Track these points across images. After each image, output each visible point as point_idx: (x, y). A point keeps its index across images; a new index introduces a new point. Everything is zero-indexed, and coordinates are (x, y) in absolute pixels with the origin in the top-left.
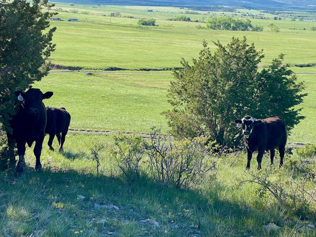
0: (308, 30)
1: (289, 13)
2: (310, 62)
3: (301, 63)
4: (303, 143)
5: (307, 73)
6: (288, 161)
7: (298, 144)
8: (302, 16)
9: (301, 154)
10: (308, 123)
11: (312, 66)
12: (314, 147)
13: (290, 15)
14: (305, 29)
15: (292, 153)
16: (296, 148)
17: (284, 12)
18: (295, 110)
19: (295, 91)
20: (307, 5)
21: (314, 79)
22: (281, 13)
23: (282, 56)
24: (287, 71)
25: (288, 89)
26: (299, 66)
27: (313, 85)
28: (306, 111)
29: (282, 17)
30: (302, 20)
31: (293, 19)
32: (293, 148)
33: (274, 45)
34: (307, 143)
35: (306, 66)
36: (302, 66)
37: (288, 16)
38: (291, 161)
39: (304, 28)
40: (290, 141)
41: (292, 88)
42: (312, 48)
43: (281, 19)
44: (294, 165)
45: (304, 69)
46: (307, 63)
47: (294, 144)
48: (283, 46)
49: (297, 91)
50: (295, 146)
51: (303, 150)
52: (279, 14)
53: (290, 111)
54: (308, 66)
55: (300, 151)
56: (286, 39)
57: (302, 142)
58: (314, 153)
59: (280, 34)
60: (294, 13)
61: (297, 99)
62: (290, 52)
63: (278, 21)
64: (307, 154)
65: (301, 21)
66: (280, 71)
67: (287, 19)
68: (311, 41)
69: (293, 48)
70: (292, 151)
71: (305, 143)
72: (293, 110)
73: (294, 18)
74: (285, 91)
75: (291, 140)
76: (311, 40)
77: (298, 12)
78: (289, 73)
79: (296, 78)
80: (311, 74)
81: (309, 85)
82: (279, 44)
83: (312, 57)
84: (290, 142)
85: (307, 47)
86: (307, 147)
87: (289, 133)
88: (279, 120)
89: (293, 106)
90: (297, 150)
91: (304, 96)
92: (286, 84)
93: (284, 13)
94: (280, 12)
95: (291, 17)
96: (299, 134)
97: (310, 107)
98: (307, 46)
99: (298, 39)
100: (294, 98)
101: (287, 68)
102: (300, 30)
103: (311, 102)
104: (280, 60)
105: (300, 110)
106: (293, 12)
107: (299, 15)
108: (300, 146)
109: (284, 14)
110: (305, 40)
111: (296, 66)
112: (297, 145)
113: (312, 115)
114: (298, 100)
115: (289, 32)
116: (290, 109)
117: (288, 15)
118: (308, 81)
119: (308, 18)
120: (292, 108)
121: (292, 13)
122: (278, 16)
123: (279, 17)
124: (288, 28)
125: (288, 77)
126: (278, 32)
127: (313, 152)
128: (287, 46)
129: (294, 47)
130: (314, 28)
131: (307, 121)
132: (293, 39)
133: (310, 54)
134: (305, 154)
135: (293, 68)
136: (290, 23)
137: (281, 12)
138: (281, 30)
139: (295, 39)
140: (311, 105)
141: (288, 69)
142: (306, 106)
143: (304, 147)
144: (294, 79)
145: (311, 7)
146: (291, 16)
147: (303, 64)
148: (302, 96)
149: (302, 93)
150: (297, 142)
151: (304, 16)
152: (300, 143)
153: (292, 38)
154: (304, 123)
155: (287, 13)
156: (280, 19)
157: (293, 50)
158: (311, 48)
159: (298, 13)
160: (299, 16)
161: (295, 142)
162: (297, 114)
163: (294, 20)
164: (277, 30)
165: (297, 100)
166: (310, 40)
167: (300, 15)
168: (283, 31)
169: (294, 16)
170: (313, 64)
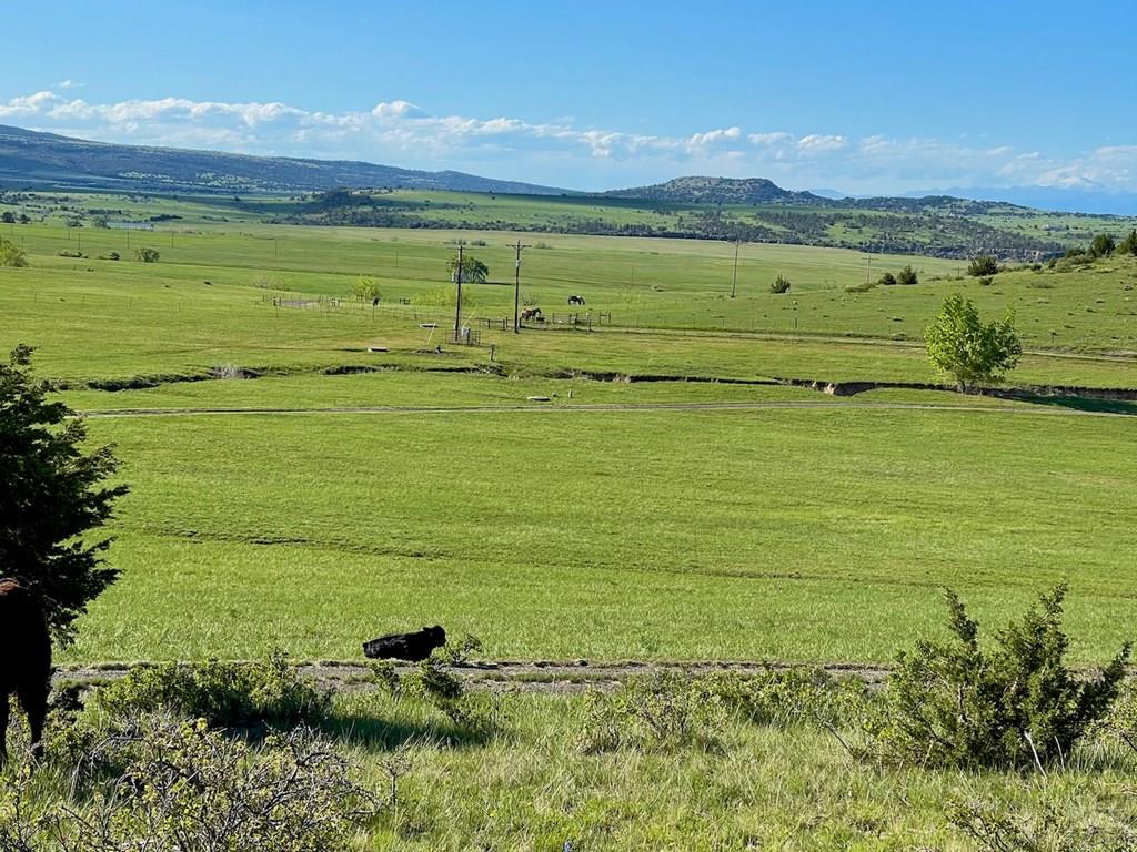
0: (129, 260)
1: (56, 201)
2: (141, 372)
3: (110, 378)
4: (122, 663)
5: (133, 412)
6: (62, 737)
7: (106, 668)
8: (102, 212)
9: (115, 707)
10: (144, 589)
11: (149, 386)
12: (161, 676)
13: (59, 207)
14: (116, 257)
15: (80, 707)
16: (98, 685)
17: (37, 194)
18: (85, 548)
19: (82, 479)
20: (119, 171)
21: (157, 431)
22: (26, 198)
23: (23, 354)
24: (46, 407)
25: (57, 472)
26: (102, 387)
27: (154, 455)
28: (134, 547)
29: (33, 211)
30: (103, 224)
31: (71, 220)
32: (88, 684)
33: (10, 314)
34: (136, 662)
35: (127, 388)
36: (113, 387)
37: (52, 210)
38: (70, 738)
39: (114, 254)
40: (76, 660)
41: (71, 468)
42: (146, 324)
43: (29, 219)
44: (82, 749)
45: (121, 398)
46: (130, 376)
47: (91, 672)
48: (41, 316)
49: (90, 477)
50: (96, 676)
51: (122, 688)
52: (20, 202)
53: (69, 550)
54: (136, 385)
55: (110, 696)
56: (50, 289)
57: (121, 659)
58: (162, 695)
59: (29, 273)
60: (74, 201)
61: (92, 508)
62: (66, 337)
63: (18, 227)
64: (134, 702)
65: (101, 229)
66: (21, 408)
67: (50, 219)
68: (140, 298)
69: (78, 325)
70: (83, 697)
71: (131, 664)
72: (77, 546)
73: (75, 217)
74: (47, 481)
75: (80, 656)
76: (142, 296)
77: (87, 196)
78: (54, 414)
79: (82, 433)
80: (148, 415)
81: (142, 452)
82: (28, 311)
83: (148, 353)
84: (75, 664)
85: (127, 319)
86: (136, 679)
87: (69, 634)
88: (15, 588)
89: (77, 532)
90: (101, 693)
91: (115, 497)
92: (46, 454)
93: (39, 198)
94: (23, 193)
95: (65, 213)
96: (110, 631)
97: (148, 531)
98: (128, 316)
99: (95, 290)
100: (80, 503)
101: (48, 394)
102: (101, 258)
103: (150, 513)
104: (20, 368)
105: (104, 545)
106: (70, 195)
107: (92, 208)
108: (112, 676)
109: (38, 204)
110: (119, 293)
111: (93, 386)
112: (103, 672)
113: (154, 561)
114: (97, 510)
115: (59, 267)
116: (67, 544)
117: (53, 206)
118: (138, 438)
119: (127, 219)
120: (74, 539)
121: (66, 199)
122: (18, 210)
123: (20, 213)
124: (56, 252)
125: (54, 430)
126: (18, 266)
127: (158, 692)
128: (57, 317)
129: (83, 320)
130: (150, 251)
131: (138, 580)
132: (77, 290)
133: (142, 345)
134: (128, 704)
135: (82, 393)
136: (64, 233)
137: (27, 193)
138: (29, 258)
139: (84, 290)
140: (150, 524)
141: (49, 399)
142: (134, 530)
143: (125, 676)
144: (77, 434)
145: (132, 178)
146: (65, 209)
147: (115, 379)
148: (106, 495)
149: (110, 483)
150: (102, 663)
151: (110, 212)
152: (113, 663)
153: (70, 289)
154: (129, 588)
155: (51, 198)
156: (25, 219)
157: (79, 330)
158: (141, 323)
159: (89, 200)
160: (92, 212)
161: (94, 664)
162: (92, 563)
163: (76, 224)
164: (17, 259)
165: (89, 510)
166: (136, 296)
167: (98, 209)
168: (38, 264)
169: (76, 212)
170: (153, 380)
